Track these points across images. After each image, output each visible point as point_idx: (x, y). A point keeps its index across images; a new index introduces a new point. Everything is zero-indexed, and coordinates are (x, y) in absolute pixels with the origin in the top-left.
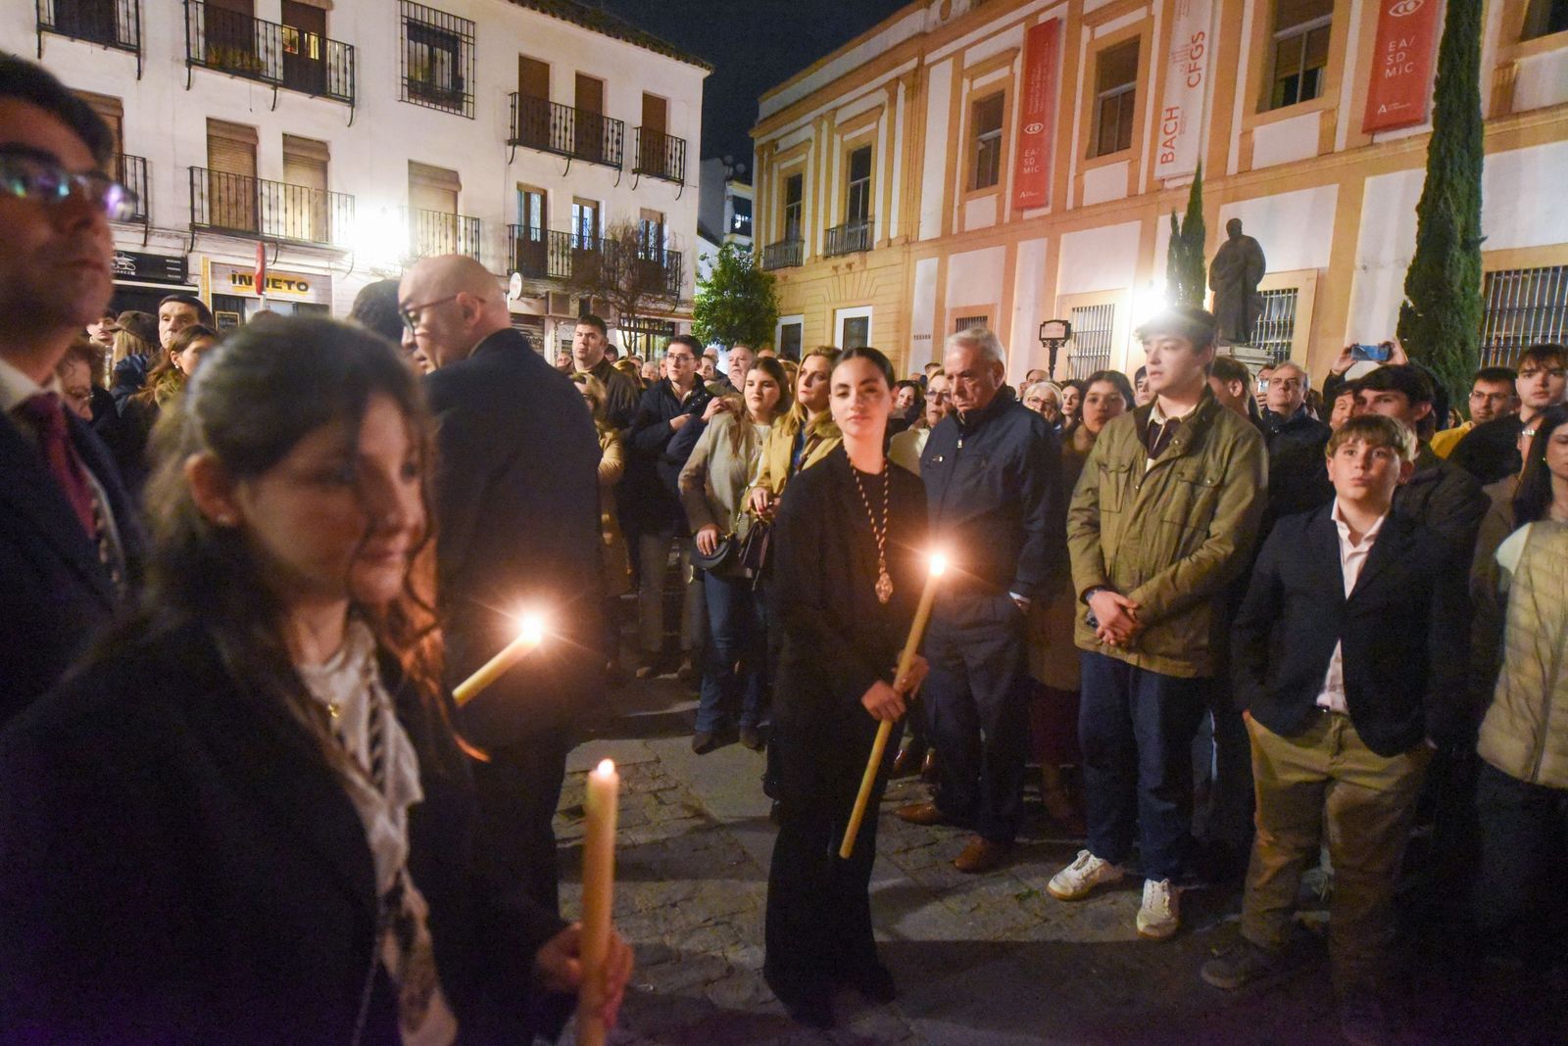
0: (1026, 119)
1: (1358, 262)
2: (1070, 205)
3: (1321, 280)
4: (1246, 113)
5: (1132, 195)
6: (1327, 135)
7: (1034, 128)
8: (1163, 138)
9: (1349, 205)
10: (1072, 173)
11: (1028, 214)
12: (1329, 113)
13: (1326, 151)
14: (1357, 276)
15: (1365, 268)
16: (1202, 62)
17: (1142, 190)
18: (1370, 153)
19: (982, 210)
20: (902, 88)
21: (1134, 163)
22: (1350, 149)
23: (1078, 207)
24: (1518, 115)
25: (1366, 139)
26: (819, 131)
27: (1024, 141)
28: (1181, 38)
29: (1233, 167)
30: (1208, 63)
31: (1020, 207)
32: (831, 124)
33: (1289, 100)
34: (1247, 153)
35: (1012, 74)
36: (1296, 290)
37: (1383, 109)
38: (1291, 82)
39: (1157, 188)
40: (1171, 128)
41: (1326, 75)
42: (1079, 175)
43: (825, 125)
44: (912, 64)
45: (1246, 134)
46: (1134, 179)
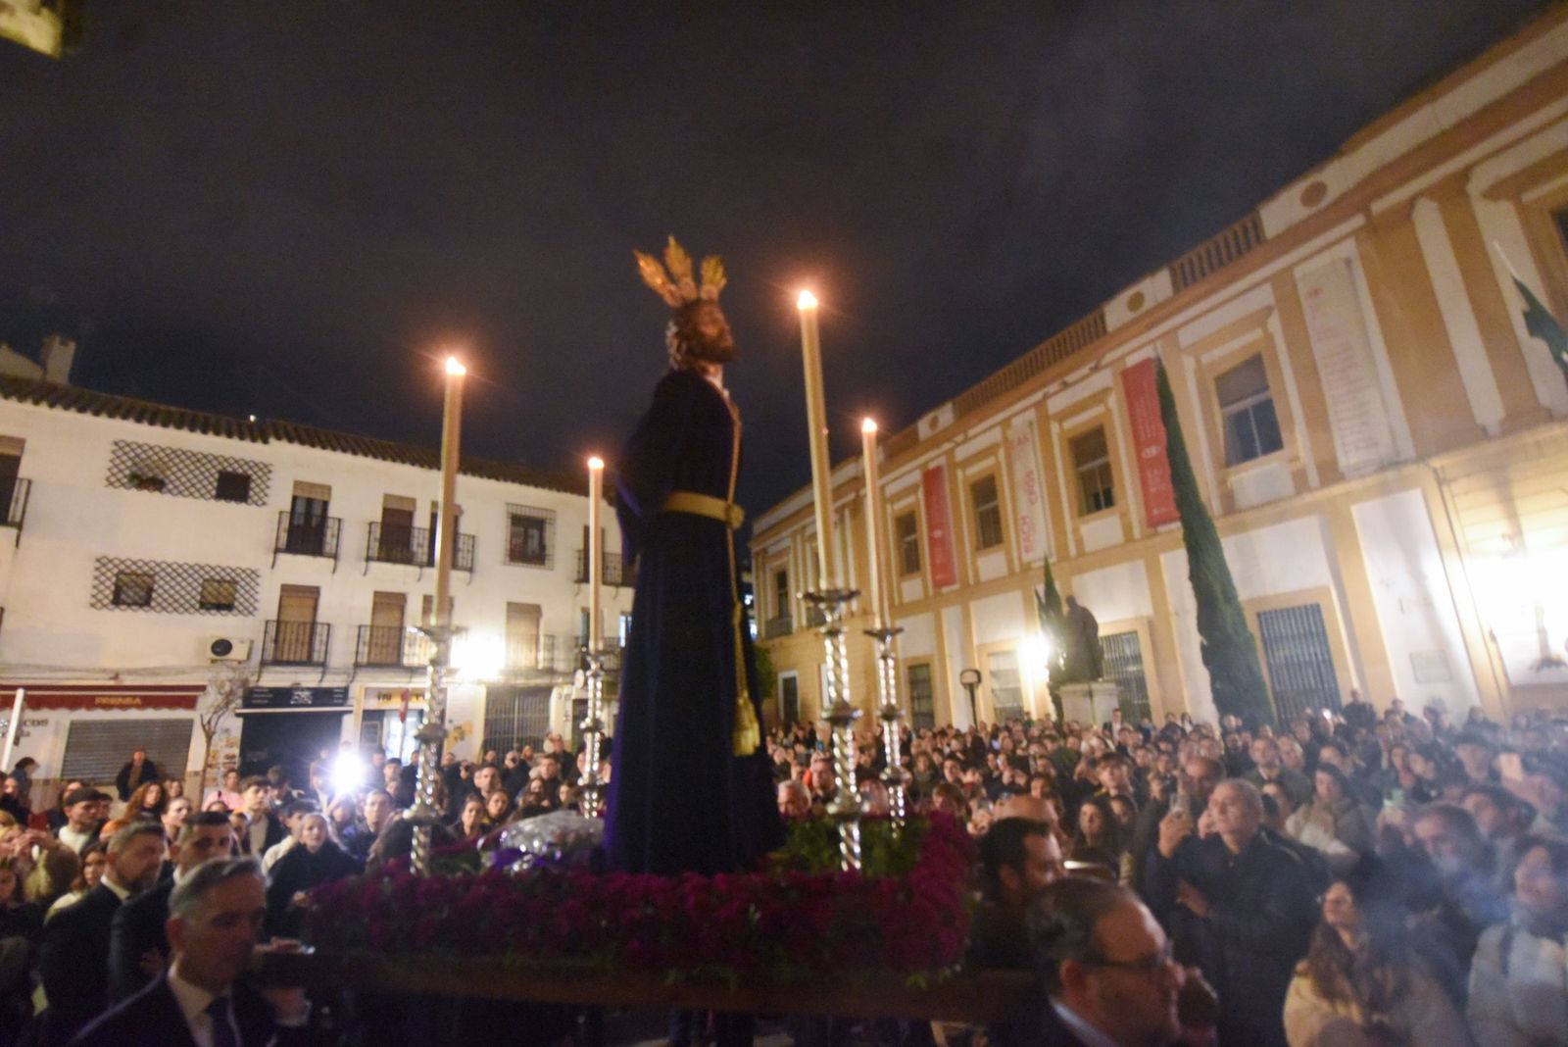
0: (931, 528)
1: (1171, 609)
2: (971, 581)
3: (1151, 625)
4: (1072, 518)
5: (1012, 573)
6: (1127, 530)
7: (938, 534)
8: (1022, 536)
9: (1154, 573)
10: (969, 562)
11: (945, 590)
12: (1124, 515)
13: (1129, 537)
14: (1173, 620)
15: (1177, 614)
16: (1036, 488)
17: (1017, 569)
18: (1157, 540)
19: (913, 588)
20: (847, 513)
21: (1008, 554)
22: (1145, 537)
23: (978, 583)
24: (1240, 511)
25: (1151, 531)
26: (795, 542)
27: (933, 542)
28: (1019, 476)
29: (1073, 551)
30: (1040, 489)
31: (938, 585)
32: (803, 536)
33: (1098, 507)
34: (1079, 542)
35: (918, 500)
36: (1136, 632)
37: (1156, 512)
38: (1096, 496)
39: (1026, 568)
40: (1026, 528)
41: (1116, 492)
42: (974, 563)
43: (799, 538)
44: (851, 496)
45: (1076, 531)
46: (1010, 562)
